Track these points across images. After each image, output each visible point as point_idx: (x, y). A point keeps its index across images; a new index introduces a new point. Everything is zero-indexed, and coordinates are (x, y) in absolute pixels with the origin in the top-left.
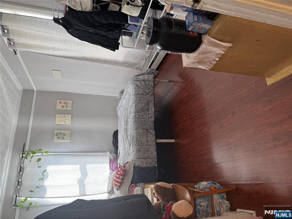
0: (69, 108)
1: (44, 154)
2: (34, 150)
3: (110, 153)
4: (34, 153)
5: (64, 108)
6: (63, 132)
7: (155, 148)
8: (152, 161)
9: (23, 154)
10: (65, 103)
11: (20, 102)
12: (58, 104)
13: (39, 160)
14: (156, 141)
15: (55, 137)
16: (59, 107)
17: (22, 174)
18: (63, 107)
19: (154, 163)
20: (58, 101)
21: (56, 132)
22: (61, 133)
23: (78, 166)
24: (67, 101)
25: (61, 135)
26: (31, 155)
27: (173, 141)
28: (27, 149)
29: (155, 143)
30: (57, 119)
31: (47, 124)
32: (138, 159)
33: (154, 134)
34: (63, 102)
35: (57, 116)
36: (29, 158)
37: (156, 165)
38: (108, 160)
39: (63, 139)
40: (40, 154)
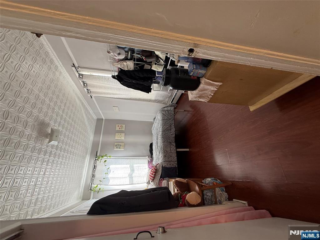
0: (123, 129)
1: (109, 157)
2: (102, 155)
3: (148, 157)
4: (102, 157)
5: (121, 130)
6: (120, 144)
7: (176, 155)
8: (174, 164)
9: (96, 158)
10: (121, 126)
11: (95, 126)
12: (117, 127)
13: (105, 161)
14: (176, 150)
15: (115, 147)
16: (117, 129)
17: (95, 170)
18: (120, 128)
19: (175, 165)
20: (117, 125)
21: (115, 144)
23: (129, 166)
24: (122, 125)
25: (118, 146)
26: (101, 158)
27: (188, 150)
28: (98, 155)
29: (175, 151)
30: (116, 136)
31: (110, 139)
32: (164, 162)
33: (175, 145)
34: (120, 125)
35: (117, 134)
36: (99, 160)
37: (177, 166)
38: (147, 162)
39: (120, 148)
40: (106, 158)
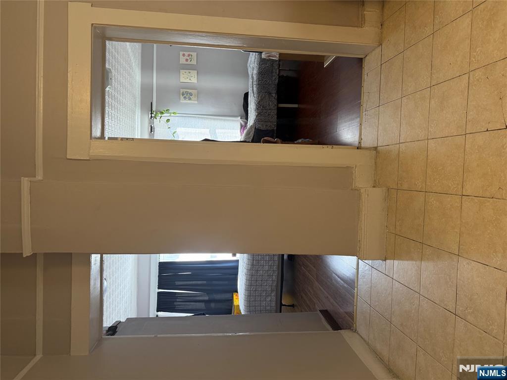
0: (194, 62)
1: (172, 115)
2: (161, 110)
3: (241, 118)
4: (162, 113)
5: (189, 63)
6: (190, 91)
7: (276, 112)
8: (272, 123)
9: (151, 114)
10: (189, 55)
11: (140, 55)
12: (181, 56)
13: (168, 120)
14: (277, 105)
15: (182, 97)
16: (182, 60)
17: (154, 134)
18: (187, 60)
19: (273, 126)
20: (181, 53)
21: (182, 91)
22: (187, 93)
24: (190, 53)
25: (187, 95)
26: (160, 115)
27: (296, 106)
28: (154, 109)
30: (182, 76)
31: (171, 81)
32: (259, 121)
34: (186, 53)
35: (182, 71)
36: (158, 118)
37: (275, 128)
38: (239, 127)
39: (190, 99)
40: (169, 115)
